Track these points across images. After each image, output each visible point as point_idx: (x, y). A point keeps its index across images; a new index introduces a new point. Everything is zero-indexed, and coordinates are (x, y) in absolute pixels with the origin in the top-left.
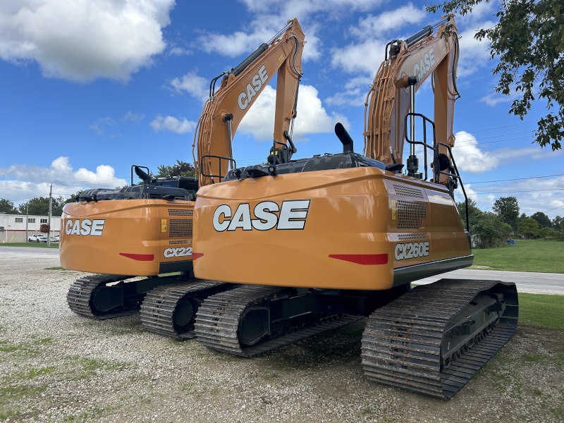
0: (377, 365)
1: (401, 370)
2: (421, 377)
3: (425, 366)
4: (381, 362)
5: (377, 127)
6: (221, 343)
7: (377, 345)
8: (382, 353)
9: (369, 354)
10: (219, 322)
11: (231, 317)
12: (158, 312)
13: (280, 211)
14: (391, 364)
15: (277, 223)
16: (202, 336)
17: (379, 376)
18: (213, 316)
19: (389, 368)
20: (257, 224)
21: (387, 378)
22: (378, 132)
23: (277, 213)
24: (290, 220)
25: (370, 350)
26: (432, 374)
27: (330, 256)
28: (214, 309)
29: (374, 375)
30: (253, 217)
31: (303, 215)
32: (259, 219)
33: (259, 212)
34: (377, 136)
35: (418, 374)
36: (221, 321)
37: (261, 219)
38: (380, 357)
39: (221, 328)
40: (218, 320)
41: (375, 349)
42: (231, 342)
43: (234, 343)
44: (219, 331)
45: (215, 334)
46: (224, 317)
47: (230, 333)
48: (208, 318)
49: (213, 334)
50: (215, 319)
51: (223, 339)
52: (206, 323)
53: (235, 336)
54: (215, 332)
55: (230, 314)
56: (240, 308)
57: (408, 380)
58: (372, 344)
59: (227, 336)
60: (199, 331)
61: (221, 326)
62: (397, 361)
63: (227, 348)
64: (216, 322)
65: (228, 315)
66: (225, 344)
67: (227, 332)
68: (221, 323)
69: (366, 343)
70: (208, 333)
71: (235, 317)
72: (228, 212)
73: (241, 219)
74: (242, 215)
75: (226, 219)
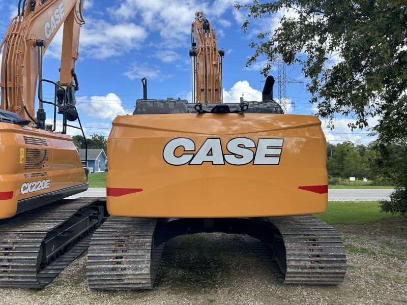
0: (300, 271)
1: (319, 271)
2: (334, 273)
3: (337, 265)
4: (304, 267)
6: (126, 281)
7: (299, 255)
8: (304, 260)
9: (293, 263)
10: (123, 259)
11: (140, 253)
12: (9, 261)
13: (256, 147)
14: (311, 268)
15: (254, 158)
16: (97, 278)
17: (297, 279)
18: (115, 254)
19: (310, 271)
20: (230, 159)
21: (304, 279)
23: (255, 150)
24: (266, 156)
25: (293, 260)
26: (341, 269)
27: (300, 188)
28: (113, 247)
29: (294, 279)
30: (225, 152)
31: (278, 152)
32: (233, 154)
33: (232, 146)
35: (332, 271)
36: (126, 258)
37: (235, 154)
38: (302, 264)
39: (127, 266)
40: (121, 257)
41: (298, 259)
42: (139, 279)
43: (144, 279)
44: (125, 269)
45: (118, 273)
46: (130, 254)
47: (141, 269)
48: (106, 257)
49: (116, 274)
50: (117, 258)
51: (130, 277)
52: (103, 263)
53: (147, 271)
54: (118, 271)
55: (137, 250)
56: (146, 242)
57: (322, 277)
58: (295, 255)
59: (137, 273)
60: (94, 273)
61: (127, 264)
62: (317, 264)
63: (130, 286)
64: (119, 260)
65: (134, 251)
66: (131, 282)
67: (136, 269)
68: (127, 260)
69: (290, 255)
70: (108, 273)
71: (145, 252)
72: (189, 146)
73: (210, 153)
74: (211, 149)
75: (186, 152)
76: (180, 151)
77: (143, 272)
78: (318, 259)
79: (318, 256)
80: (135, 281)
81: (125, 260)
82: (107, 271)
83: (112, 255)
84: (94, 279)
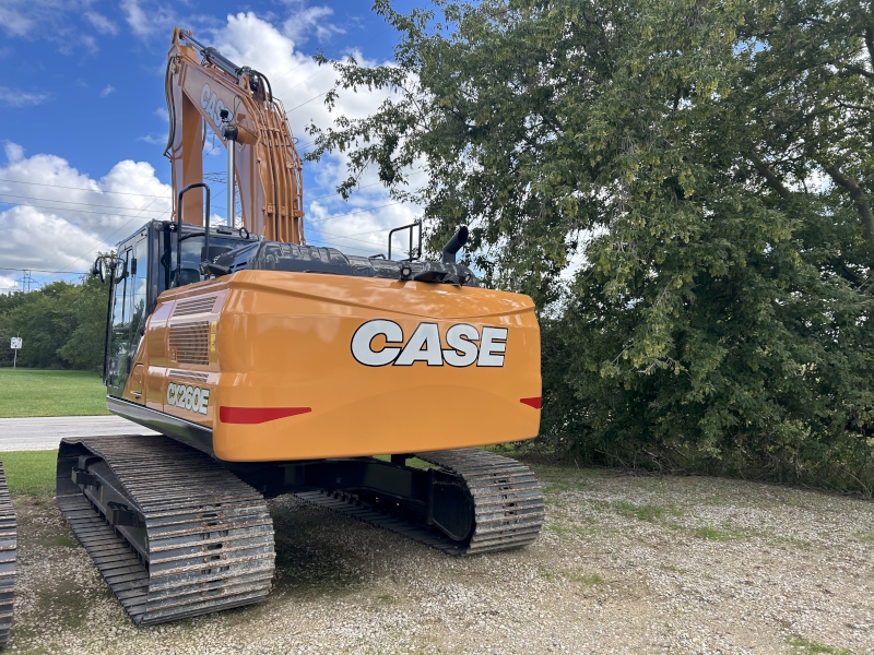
0: (492, 529)
1: (513, 526)
2: (530, 527)
4: (497, 524)
5: (283, 204)
6: (226, 592)
7: (491, 506)
8: (496, 513)
9: (483, 519)
10: (223, 549)
11: (255, 532)
13: (480, 340)
14: (505, 523)
15: (478, 356)
16: (168, 595)
17: (486, 544)
18: (208, 541)
19: (503, 528)
20: (451, 357)
21: (494, 543)
22: (286, 213)
24: (490, 353)
25: (484, 514)
26: (537, 520)
27: (521, 401)
28: (201, 529)
29: (481, 545)
30: (444, 346)
32: (453, 349)
33: (453, 338)
34: (283, 217)
35: (529, 524)
36: (228, 546)
37: (456, 350)
38: (495, 518)
39: (233, 560)
40: (219, 546)
41: (490, 511)
42: (251, 583)
43: (260, 581)
44: (228, 568)
45: (216, 577)
46: (237, 537)
47: (259, 563)
48: (188, 550)
49: (211, 579)
50: (211, 547)
51: (236, 581)
52: (183, 562)
53: (269, 565)
54: (215, 573)
55: (247, 528)
56: (259, 512)
57: (515, 536)
58: (486, 505)
59: (252, 570)
60: (167, 586)
61: (231, 557)
62: (511, 517)
63: (229, 601)
64: (217, 551)
65: (243, 531)
66: (235, 591)
67: (250, 563)
68: (233, 549)
69: (480, 506)
70: (195, 581)
71: (263, 529)
72: (394, 334)
73: (424, 348)
74: (426, 341)
75: (390, 344)
76: (379, 343)
77: (262, 568)
78: (513, 508)
79: (512, 505)
80: (242, 589)
81: (227, 550)
82: (192, 576)
83: (203, 542)
84: (163, 597)
